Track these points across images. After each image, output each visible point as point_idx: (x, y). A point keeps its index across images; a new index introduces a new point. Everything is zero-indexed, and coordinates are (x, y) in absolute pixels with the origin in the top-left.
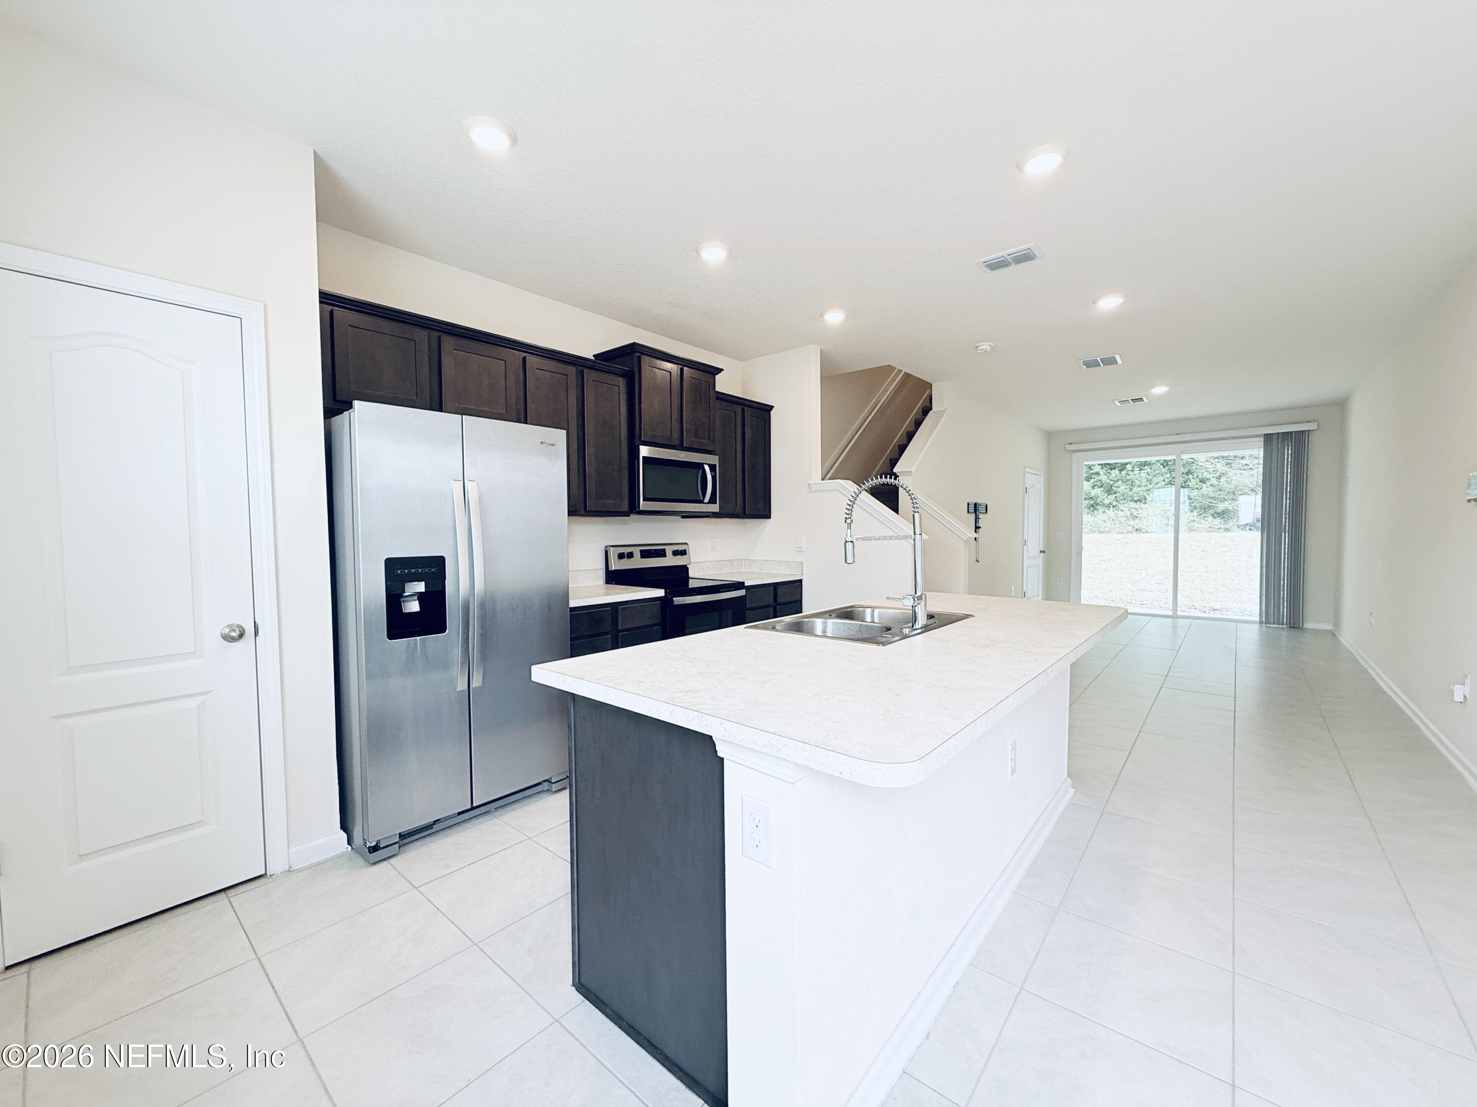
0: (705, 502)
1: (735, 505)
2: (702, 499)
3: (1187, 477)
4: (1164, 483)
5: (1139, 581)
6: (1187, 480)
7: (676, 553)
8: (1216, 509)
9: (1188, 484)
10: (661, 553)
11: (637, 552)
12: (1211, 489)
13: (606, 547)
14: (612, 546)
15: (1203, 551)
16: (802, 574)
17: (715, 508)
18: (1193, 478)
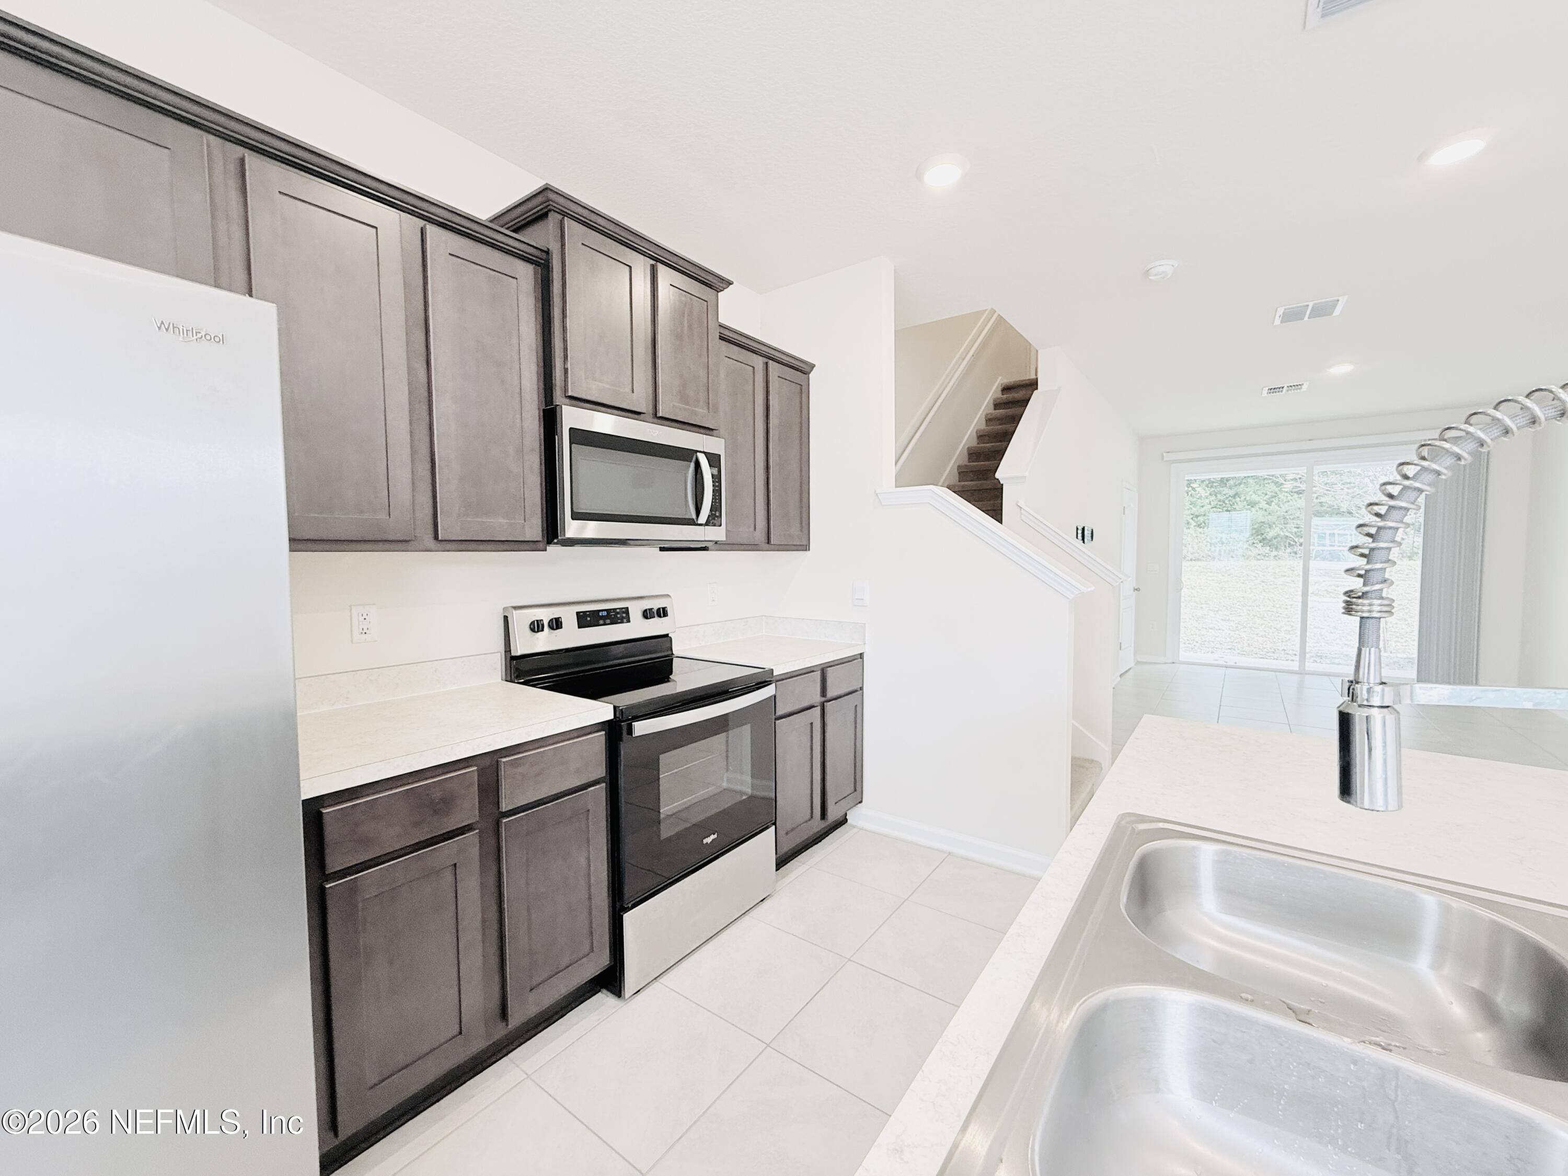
0: (699, 522)
1: (752, 529)
2: (694, 517)
3: (1234, 501)
4: (1209, 506)
5: (1202, 617)
6: (1234, 503)
7: (647, 614)
8: (1265, 535)
9: (1234, 507)
10: (618, 616)
11: (569, 617)
12: (1261, 513)
13: (505, 609)
14: (515, 608)
15: (1263, 582)
16: (865, 644)
17: (717, 533)
18: (1240, 501)
